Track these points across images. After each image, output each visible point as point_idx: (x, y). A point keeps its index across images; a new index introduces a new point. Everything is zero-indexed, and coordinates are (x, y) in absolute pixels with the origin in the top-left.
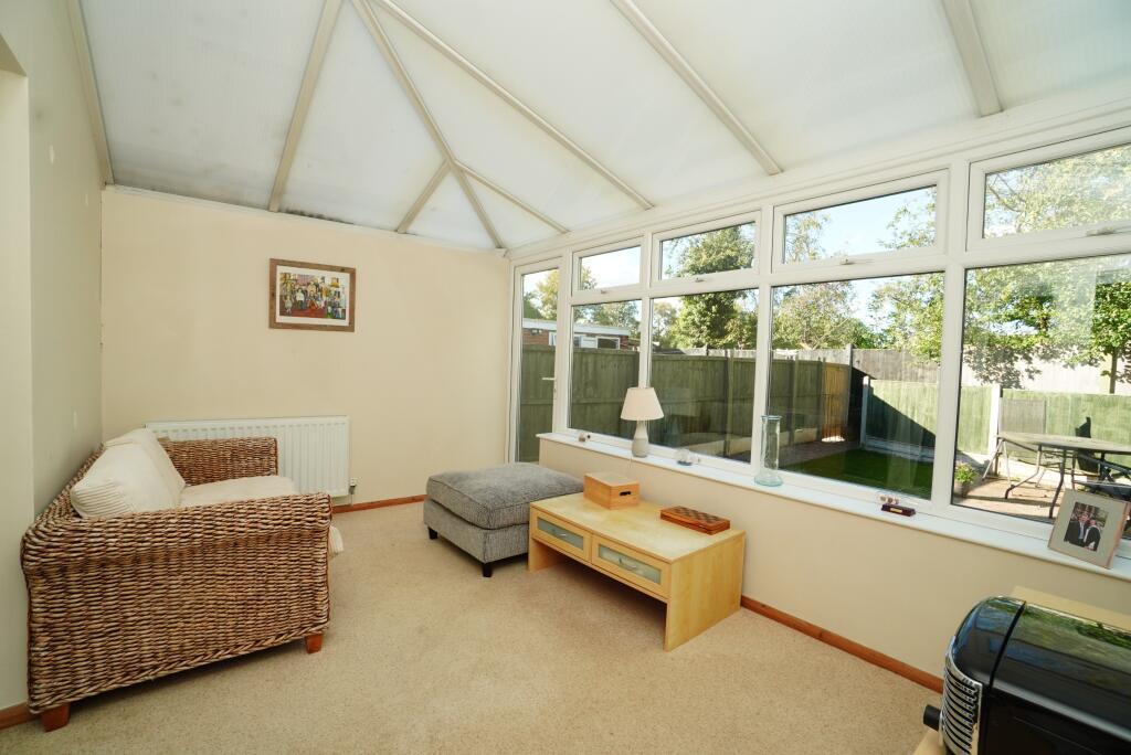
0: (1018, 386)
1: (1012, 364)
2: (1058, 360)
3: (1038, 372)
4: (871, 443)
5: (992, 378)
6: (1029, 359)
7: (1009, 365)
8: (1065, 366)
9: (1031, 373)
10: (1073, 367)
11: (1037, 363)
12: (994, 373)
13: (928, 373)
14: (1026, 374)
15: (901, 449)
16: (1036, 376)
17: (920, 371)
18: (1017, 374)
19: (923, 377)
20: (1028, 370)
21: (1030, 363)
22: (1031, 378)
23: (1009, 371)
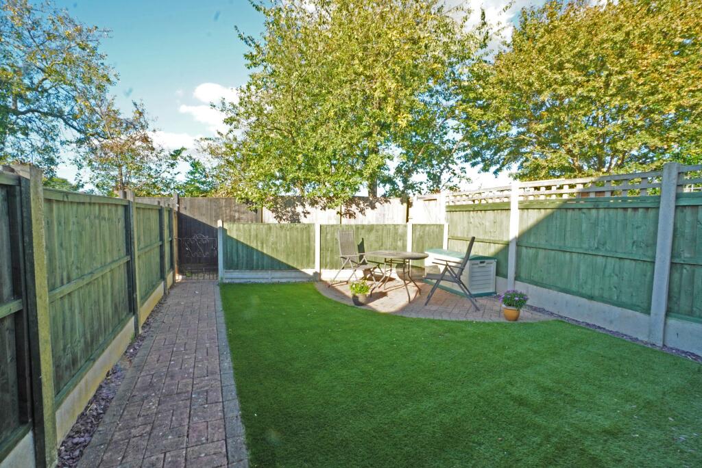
0: (299, 222)
1: (295, 208)
2: (317, 206)
3: (309, 213)
4: (228, 275)
5: (284, 217)
6: (304, 206)
7: (293, 209)
8: (321, 209)
9: (306, 213)
10: (325, 210)
11: (308, 208)
12: (285, 215)
13: (242, 216)
14: (302, 214)
15: (253, 276)
16: (307, 215)
17: (237, 215)
18: (298, 215)
19: (239, 219)
20: (303, 212)
21: (305, 207)
22: (305, 216)
23: (294, 213)
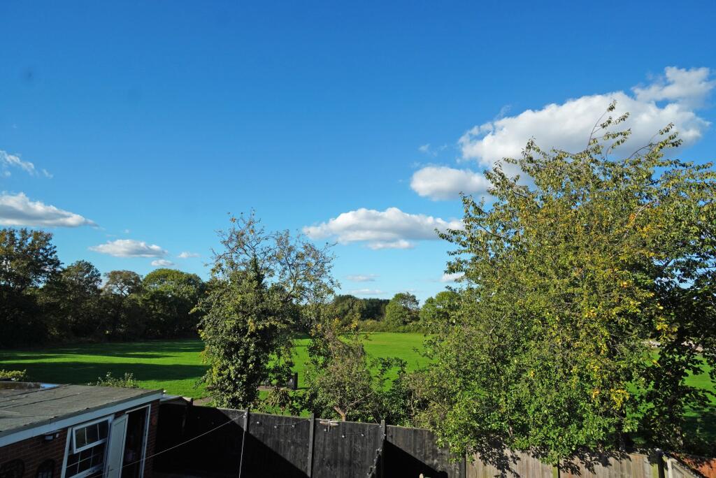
0: (508, 468)
1: (503, 451)
2: (528, 452)
5: (490, 460)
6: (512, 449)
7: (500, 451)
8: (533, 457)
9: (516, 459)
10: (538, 458)
11: (518, 453)
12: (491, 457)
14: (511, 459)
16: (517, 462)
18: (506, 459)
21: (514, 451)
22: (515, 462)
23: (501, 455)
